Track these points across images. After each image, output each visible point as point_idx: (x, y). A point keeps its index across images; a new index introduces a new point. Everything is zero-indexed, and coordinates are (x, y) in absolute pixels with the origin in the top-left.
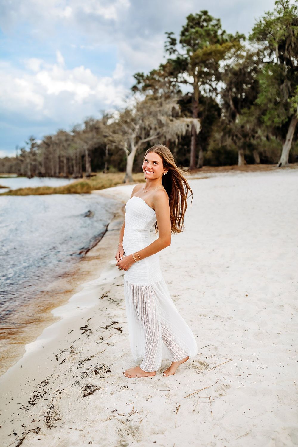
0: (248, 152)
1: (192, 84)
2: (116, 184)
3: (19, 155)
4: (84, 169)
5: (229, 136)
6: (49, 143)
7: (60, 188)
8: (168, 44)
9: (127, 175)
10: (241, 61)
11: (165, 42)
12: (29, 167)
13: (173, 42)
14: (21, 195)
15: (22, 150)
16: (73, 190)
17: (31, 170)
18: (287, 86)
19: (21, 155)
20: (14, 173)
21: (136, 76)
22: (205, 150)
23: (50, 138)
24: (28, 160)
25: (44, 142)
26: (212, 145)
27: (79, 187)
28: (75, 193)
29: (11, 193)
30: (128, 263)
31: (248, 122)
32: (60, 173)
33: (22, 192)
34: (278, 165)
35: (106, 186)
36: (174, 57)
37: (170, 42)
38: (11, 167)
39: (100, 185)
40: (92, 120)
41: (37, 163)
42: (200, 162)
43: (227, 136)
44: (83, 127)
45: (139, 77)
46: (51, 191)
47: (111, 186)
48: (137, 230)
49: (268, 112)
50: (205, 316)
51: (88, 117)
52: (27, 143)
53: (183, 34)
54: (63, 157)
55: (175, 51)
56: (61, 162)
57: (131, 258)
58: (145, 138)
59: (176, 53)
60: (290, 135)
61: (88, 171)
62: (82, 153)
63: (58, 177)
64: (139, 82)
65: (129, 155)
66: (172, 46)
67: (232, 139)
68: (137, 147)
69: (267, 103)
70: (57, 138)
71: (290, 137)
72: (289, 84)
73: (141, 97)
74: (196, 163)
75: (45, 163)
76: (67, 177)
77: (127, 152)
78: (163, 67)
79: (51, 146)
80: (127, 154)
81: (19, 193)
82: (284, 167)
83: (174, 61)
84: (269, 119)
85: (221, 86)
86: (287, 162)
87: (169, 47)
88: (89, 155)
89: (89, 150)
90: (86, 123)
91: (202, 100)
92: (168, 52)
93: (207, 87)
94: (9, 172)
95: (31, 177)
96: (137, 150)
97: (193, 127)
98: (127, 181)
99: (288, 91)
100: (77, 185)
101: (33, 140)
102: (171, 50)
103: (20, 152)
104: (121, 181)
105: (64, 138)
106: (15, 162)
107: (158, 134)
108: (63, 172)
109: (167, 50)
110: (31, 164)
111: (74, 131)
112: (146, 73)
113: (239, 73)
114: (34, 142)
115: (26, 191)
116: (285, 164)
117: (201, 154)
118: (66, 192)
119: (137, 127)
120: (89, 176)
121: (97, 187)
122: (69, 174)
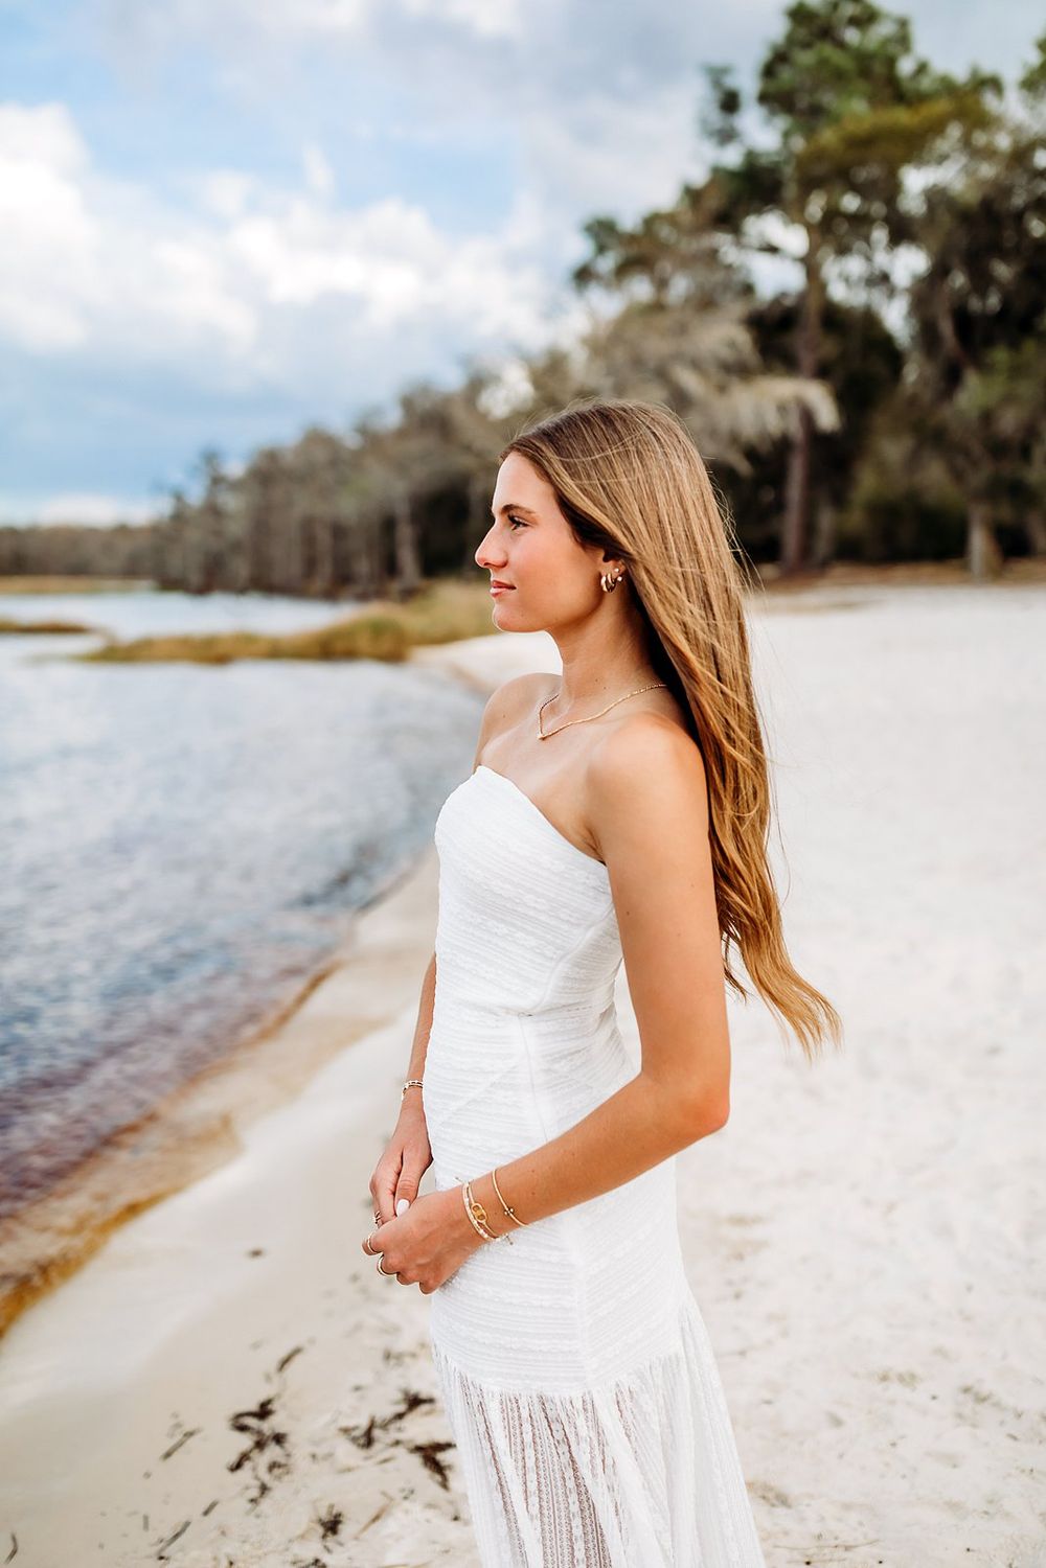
0: (1006, 513)
1: (801, 260)
3: (163, 515)
4: (391, 567)
6: (271, 474)
7: (294, 638)
8: (712, 111)
10: (987, 170)
13: (730, 103)
14: (153, 659)
15: (179, 497)
16: (342, 645)
17: (202, 570)
19: (172, 516)
20: (146, 575)
22: (840, 501)
23: (274, 455)
24: (194, 534)
25: (254, 470)
26: (867, 483)
27: (365, 634)
28: (351, 655)
29: (118, 654)
30: (438, 1248)
31: (1009, 399)
32: (305, 578)
33: (153, 649)
36: (732, 157)
37: (718, 104)
38: (137, 555)
39: (442, 630)
40: (425, 390)
41: (226, 545)
42: (823, 546)
43: (929, 452)
44: (395, 417)
45: (603, 231)
46: (263, 647)
48: (508, 1010)
50: (909, 1379)
53: (769, 71)
54: (318, 522)
56: (309, 540)
57: (456, 1217)
59: (740, 141)
61: (406, 575)
62: (388, 513)
63: (299, 593)
64: (601, 254)
66: (725, 118)
67: (951, 466)
73: (606, 304)
74: (806, 551)
75: (255, 543)
76: (331, 594)
78: (693, 196)
79: (277, 485)
81: (144, 652)
83: (732, 175)
85: (909, 263)
87: (717, 122)
88: (411, 517)
89: (414, 499)
90: (407, 403)
91: (834, 318)
92: (713, 141)
93: (855, 265)
94: (131, 572)
97: (808, 416)
102: (723, 134)
103: (167, 505)
105: (323, 457)
108: (319, 576)
109: (710, 132)
111: (361, 432)
112: (629, 221)
113: (980, 216)
114: (219, 469)
117: (827, 520)
118: (314, 652)
120: (408, 595)
122: (338, 586)
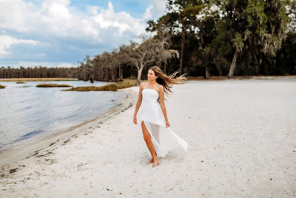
0: (211, 69)
1: (181, 28)
2: (131, 86)
3: (79, 66)
4: (118, 77)
5: (200, 59)
6: (98, 60)
7: (100, 87)
8: (168, 4)
9: (138, 81)
10: (208, 16)
11: (166, 3)
12: (85, 74)
13: (171, 3)
14: (79, 91)
16: (107, 89)
17: (86, 76)
18: (231, 31)
19: (81, 67)
20: (77, 78)
21: (149, 22)
23: (98, 57)
24: (85, 70)
25: (95, 59)
27: (110, 87)
28: (108, 90)
29: (73, 89)
32: (104, 78)
33: (79, 89)
34: (227, 77)
35: (125, 87)
36: (171, 12)
37: (169, 3)
38: (75, 74)
39: (122, 86)
40: (124, 46)
41: (90, 72)
43: (199, 59)
44: (119, 50)
45: (151, 23)
46: (95, 89)
47: (128, 87)
49: (221, 46)
51: (122, 45)
52: (85, 60)
54: (106, 68)
55: (172, 8)
56: (104, 71)
58: (149, 60)
59: (172, 9)
60: (235, 60)
61: (120, 78)
62: (117, 67)
63: (102, 81)
64: (150, 26)
65: (139, 69)
66: (170, 5)
67: (202, 61)
68: (144, 65)
69: (220, 42)
70: (102, 57)
71: (235, 61)
72: (233, 30)
75: (95, 72)
76: (107, 81)
77: (138, 68)
78: (164, 17)
79: (99, 62)
80: (138, 69)
81: (77, 89)
82: (231, 78)
83: (170, 14)
84: (222, 50)
85: (197, 30)
86: (233, 75)
87: (169, 6)
88: (121, 68)
89: (121, 65)
90: (121, 48)
92: (168, 9)
94: (73, 77)
95: (87, 80)
96: (144, 67)
97: (176, 55)
98: (137, 84)
99: (232, 35)
100: (109, 86)
101: (89, 58)
102: (169, 8)
103: (80, 65)
104: (134, 84)
105: (107, 57)
106: (77, 71)
107: (156, 58)
108: (106, 78)
109: (168, 7)
110: (86, 73)
111: (113, 53)
113: (207, 22)
114: (89, 59)
115: (81, 89)
116: (231, 76)
118: (103, 90)
119: (144, 54)
121: (120, 87)
122: (109, 79)
